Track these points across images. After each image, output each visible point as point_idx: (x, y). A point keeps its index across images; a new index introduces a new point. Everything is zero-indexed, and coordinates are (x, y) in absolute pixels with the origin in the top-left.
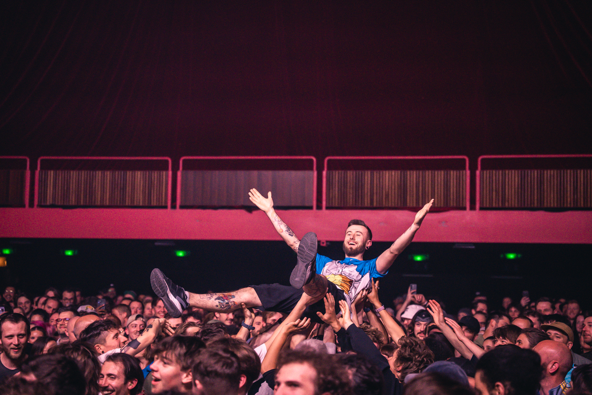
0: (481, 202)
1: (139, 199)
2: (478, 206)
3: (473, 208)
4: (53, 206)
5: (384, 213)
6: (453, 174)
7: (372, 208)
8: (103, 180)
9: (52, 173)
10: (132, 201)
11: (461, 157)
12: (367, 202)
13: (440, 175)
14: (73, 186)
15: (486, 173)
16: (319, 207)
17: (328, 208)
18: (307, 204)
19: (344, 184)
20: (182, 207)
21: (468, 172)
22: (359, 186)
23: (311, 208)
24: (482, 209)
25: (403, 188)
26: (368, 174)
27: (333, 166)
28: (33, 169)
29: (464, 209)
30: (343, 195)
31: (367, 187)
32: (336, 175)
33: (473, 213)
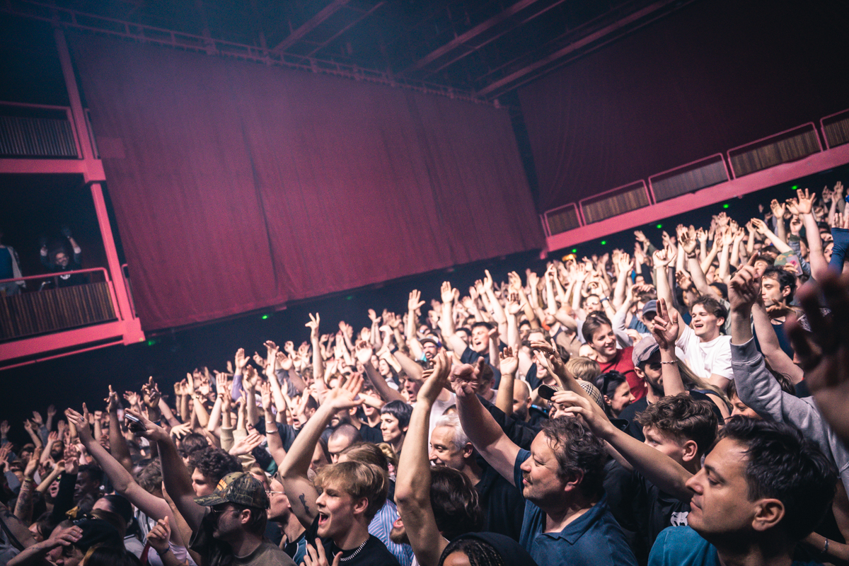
0: (829, 144)
1: (634, 205)
2: (828, 147)
3: (825, 148)
4: (593, 222)
5: (770, 170)
6: (807, 135)
7: (762, 169)
8: (613, 202)
9: (587, 207)
10: (631, 206)
11: (808, 124)
12: (759, 167)
13: (798, 138)
14: (600, 210)
15: (828, 127)
16: (732, 178)
17: (737, 177)
18: (724, 179)
19: (742, 162)
20: (659, 201)
21: (816, 131)
22: (751, 160)
23: (727, 180)
24: (831, 147)
25: (778, 152)
26: (754, 152)
27: (732, 154)
28: (578, 207)
29: (819, 151)
30: (743, 168)
31: (756, 159)
32: (736, 158)
33: (826, 151)
